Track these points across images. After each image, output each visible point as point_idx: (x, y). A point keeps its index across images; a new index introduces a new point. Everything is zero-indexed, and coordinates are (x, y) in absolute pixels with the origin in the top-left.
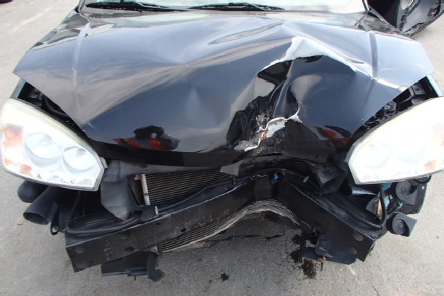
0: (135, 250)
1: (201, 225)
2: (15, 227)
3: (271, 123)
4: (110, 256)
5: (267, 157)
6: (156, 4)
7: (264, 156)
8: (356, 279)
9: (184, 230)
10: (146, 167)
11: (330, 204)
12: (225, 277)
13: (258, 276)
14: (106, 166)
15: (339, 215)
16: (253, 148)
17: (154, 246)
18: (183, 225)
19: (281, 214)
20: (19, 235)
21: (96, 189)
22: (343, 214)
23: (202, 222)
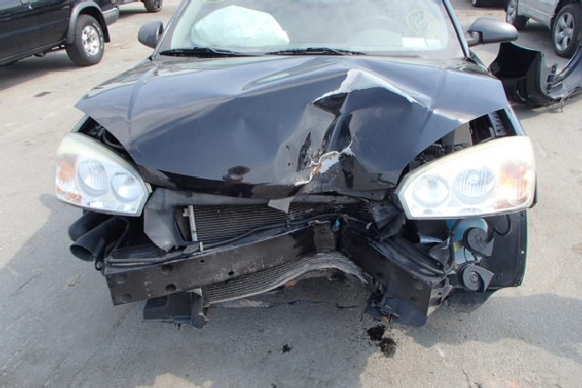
0: (178, 290)
1: (251, 270)
2: (66, 287)
3: (325, 158)
4: (151, 292)
5: (323, 197)
6: (231, 50)
7: (317, 194)
8: (444, 361)
9: (231, 273)
10: (191, 196)
11: (392, 251)
12: (286, 349)
13: (325, 350)
14: (151, 191)
15: (400, 262)
16: (303, 182)
17: (198, 287)
18: (231, 266)
19: (347, 271)
20: (68, 295)
21: (139, 215)
22: (404, 260)
23: (252, 267)
